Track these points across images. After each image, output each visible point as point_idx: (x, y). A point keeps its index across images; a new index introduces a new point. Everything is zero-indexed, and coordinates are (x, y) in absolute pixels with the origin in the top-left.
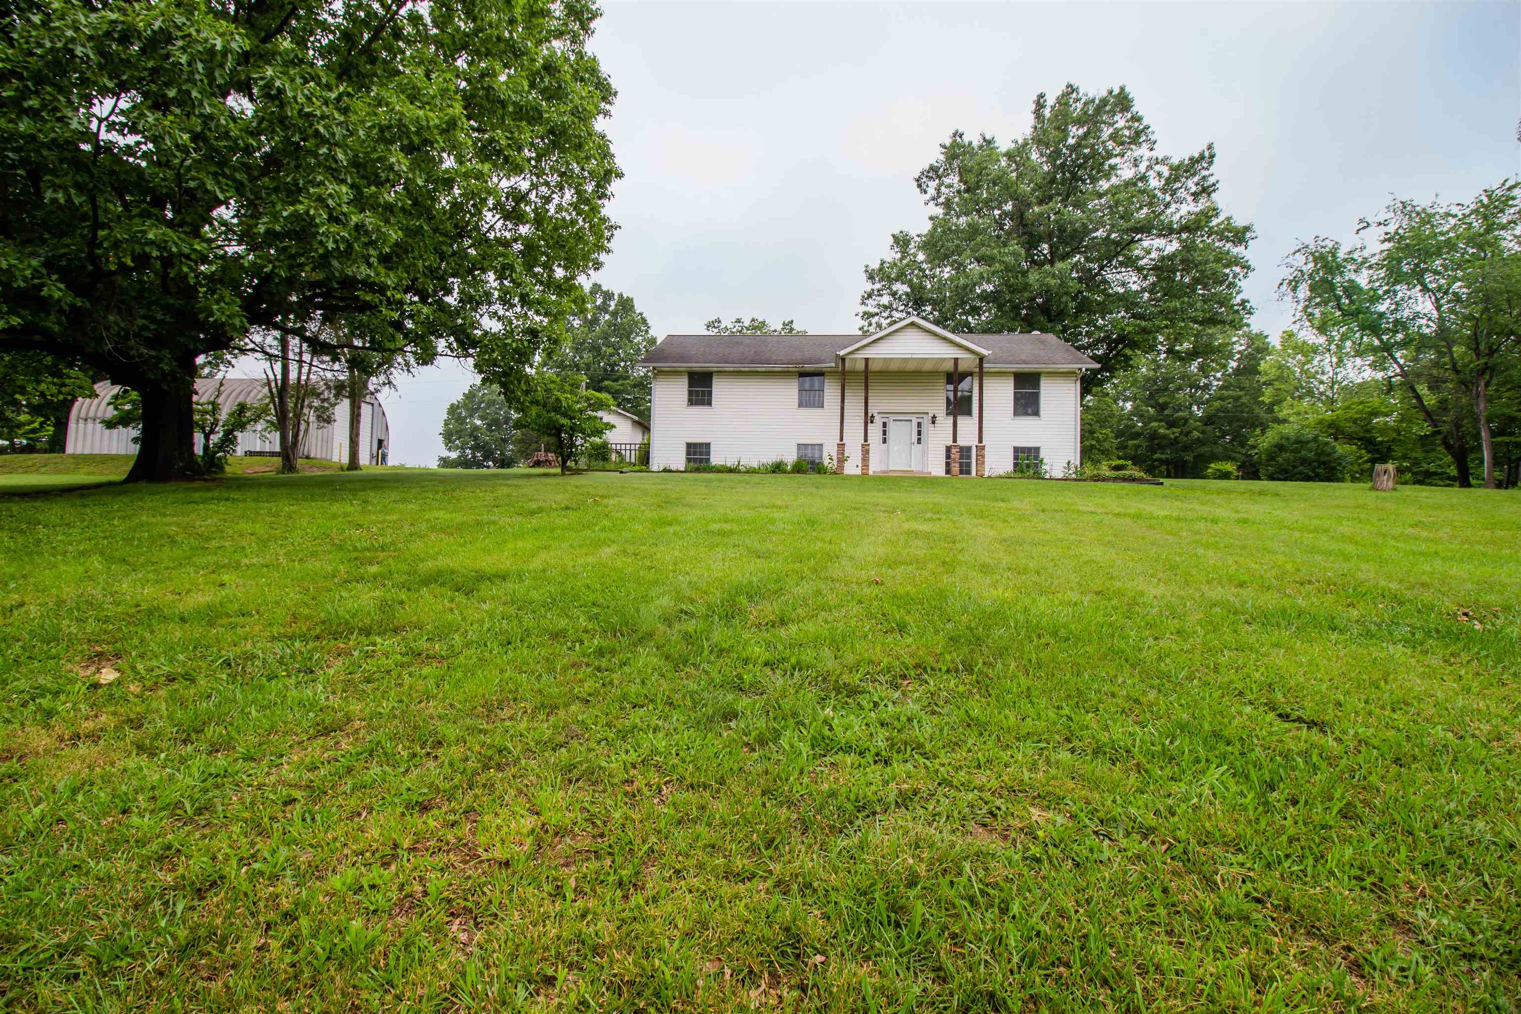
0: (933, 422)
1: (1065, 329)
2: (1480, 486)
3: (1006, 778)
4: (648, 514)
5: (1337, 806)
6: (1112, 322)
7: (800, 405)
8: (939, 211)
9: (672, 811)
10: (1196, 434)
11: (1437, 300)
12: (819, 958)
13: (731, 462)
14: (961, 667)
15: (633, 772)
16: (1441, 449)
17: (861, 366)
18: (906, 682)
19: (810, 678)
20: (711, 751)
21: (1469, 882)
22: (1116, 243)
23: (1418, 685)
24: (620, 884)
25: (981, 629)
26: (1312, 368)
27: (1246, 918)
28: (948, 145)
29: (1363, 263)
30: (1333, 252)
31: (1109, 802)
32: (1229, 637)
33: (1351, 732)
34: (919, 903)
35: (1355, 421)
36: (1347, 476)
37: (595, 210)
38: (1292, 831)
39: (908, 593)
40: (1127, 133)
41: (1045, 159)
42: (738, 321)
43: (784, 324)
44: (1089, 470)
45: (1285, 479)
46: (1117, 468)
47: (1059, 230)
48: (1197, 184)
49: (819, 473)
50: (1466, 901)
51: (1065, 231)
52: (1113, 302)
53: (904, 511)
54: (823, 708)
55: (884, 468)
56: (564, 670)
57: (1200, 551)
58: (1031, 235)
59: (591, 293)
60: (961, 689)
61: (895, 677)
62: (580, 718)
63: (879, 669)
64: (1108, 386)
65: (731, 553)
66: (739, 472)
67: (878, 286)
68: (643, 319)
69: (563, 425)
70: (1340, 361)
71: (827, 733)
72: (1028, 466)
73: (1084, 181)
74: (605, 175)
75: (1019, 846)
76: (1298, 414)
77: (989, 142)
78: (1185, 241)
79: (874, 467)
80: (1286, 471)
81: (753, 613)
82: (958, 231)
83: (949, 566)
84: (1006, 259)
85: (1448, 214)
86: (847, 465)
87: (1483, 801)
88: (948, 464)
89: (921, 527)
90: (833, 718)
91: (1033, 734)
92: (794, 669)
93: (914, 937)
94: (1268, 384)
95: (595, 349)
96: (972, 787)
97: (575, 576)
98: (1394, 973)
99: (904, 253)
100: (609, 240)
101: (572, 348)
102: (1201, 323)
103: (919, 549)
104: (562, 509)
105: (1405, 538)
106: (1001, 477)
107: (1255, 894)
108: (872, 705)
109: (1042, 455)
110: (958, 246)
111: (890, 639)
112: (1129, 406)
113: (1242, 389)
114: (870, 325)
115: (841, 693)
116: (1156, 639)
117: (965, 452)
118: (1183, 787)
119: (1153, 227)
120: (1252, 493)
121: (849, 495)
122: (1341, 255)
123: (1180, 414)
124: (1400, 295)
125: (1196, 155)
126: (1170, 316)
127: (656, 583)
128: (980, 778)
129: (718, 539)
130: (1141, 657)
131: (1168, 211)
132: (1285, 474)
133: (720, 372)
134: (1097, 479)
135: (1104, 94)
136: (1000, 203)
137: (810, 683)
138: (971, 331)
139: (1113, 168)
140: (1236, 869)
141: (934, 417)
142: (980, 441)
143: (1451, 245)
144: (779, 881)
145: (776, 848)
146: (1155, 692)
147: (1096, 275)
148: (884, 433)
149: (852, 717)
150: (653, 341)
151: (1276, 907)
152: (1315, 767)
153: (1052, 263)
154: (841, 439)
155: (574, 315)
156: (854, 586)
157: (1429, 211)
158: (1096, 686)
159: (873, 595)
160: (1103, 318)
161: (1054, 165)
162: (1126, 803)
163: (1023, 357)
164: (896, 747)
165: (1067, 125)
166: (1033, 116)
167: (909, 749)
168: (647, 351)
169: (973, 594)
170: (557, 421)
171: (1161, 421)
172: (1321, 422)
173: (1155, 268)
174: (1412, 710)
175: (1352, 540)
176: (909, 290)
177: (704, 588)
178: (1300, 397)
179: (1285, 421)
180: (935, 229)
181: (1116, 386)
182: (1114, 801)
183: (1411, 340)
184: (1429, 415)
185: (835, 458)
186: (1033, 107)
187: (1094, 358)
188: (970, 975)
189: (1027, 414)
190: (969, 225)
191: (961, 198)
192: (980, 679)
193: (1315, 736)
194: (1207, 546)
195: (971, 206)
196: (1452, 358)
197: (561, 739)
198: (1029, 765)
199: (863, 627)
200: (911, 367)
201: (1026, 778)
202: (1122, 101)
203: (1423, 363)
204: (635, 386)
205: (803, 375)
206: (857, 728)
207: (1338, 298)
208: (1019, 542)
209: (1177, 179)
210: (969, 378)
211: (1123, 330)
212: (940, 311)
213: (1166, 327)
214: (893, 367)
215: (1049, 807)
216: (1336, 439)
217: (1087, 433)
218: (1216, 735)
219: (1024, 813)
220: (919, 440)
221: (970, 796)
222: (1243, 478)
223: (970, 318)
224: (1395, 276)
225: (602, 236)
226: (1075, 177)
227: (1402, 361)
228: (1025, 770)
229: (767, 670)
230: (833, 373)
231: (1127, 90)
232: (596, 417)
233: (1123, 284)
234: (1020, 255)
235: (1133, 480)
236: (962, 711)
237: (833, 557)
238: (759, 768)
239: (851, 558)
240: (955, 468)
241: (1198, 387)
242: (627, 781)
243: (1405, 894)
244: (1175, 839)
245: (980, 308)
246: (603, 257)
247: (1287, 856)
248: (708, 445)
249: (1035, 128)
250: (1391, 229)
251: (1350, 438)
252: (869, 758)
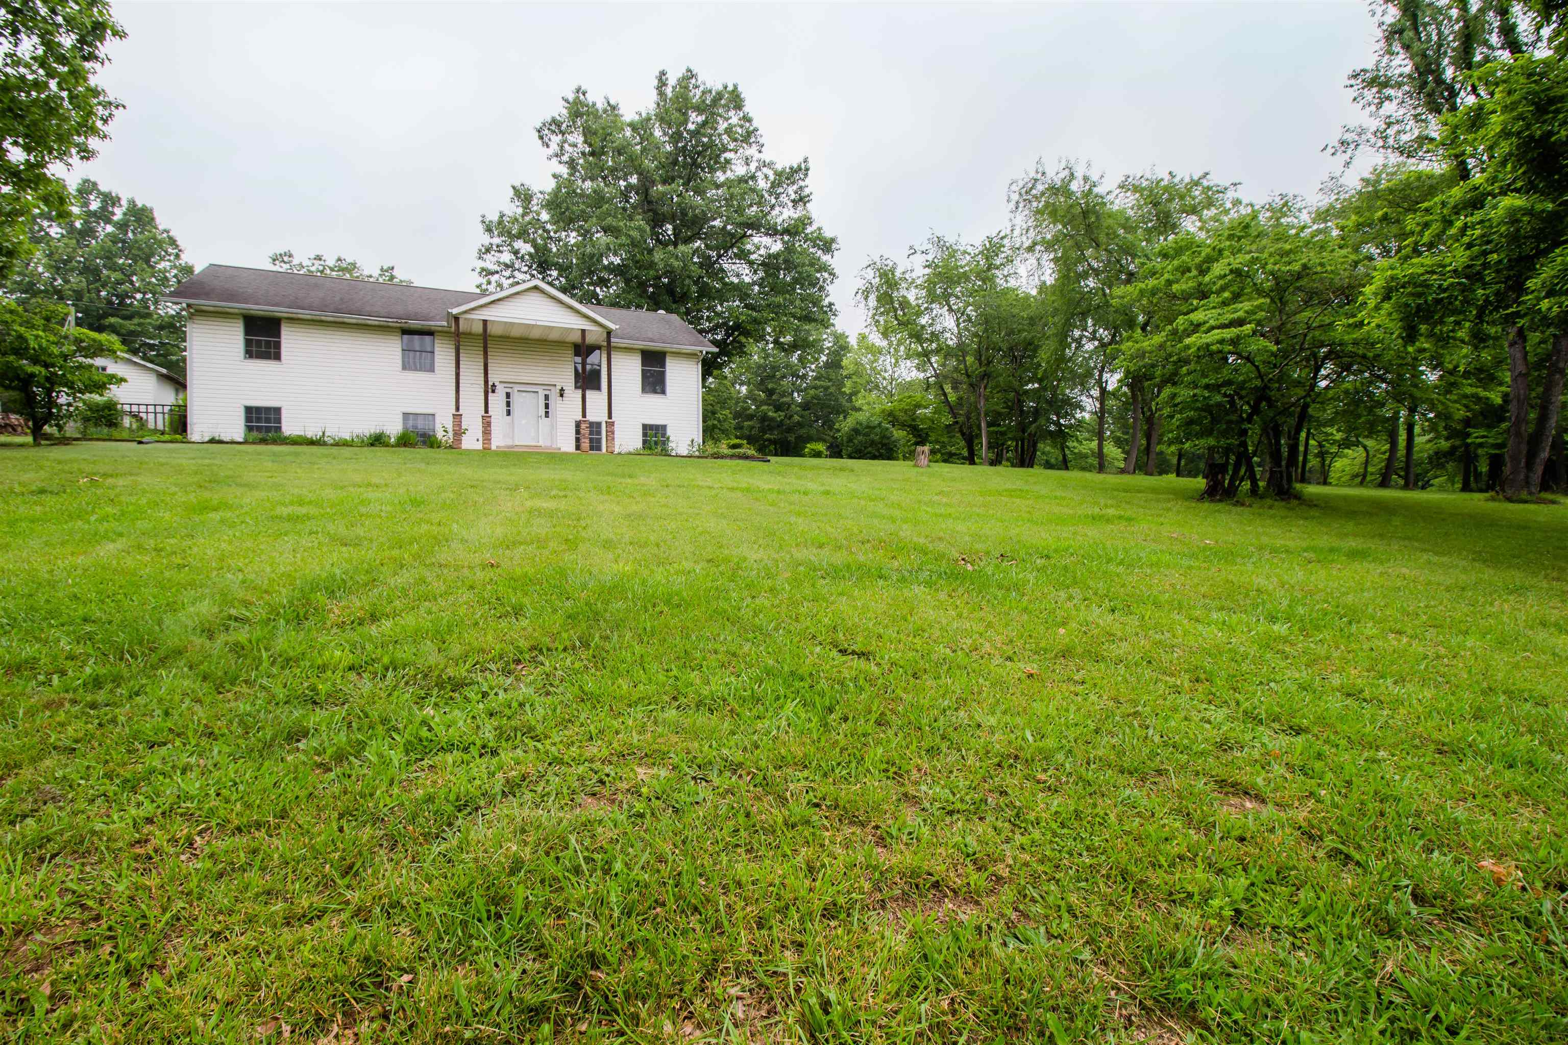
0: (562, 395)
1: (688, 312)
2: (981, 464)
3: (615, 745)
4: (181, 498)
5: (874, 717)
6: (730, 309)
7: (404, 368)
8: (564, 171)
9: (209, 864)
10: (796, 418)
11: (958, 319)
12: (406, 978)
13: (312, 432)
14: (578, 643)
15: (147, 829)
16: (958, 435)
17: (478, 328)
18: (520, 667)
19: (406, 678)
20: (269, 781)
21: (954, 757)
22: (732, 235)
23: (931, 614)
24: (127, 972)
25: (599, 604)
26: (879, 365)
27: (807, 822)
28: (571, 100)
29: (912, 283)
30: (893, 271)
31: (707, 747)
32: (808, 591)
33: (887, 657)
34: (521, 888)
35: (906, 411)
36: (900, 456)
37: (77, 75)
38: (843, 743)
39: (526, 575)
40: (740, 131)
41: (667, 138)
42: (319, 258)
43: (382, 270)
44: (710, 448)
45: (859, 458)
46: (734, 447)
47: (682, 213)
48: (796, 193)
49: (432, 447)
50: (951, 772)
51: (686, 215)
52: (729, 290)
53: (527, 488)
54: (421, 708)
55: (510, 443)
56: (31, 713)
57: (793, 519)
58: (655, 213)
59: (80, 191)
60: (577, 665)
61: (508, 664)
62: (59, 774)
63: (490, 656)
64: (726, 370)
65: (305, 542)
66: (325, 444)
67: (497, 241)
68: (170, 238)
69: (32, 375)
70: (897, 362)
71: (424, 733)
72: (656, 443)
73: (703, 169)
74: (94, 29)
75: (625, 806)
76: (869, 404)
77: (614, 108)
78: (787, 243)
79: (497, 442)
80: (860, 451)
81: (336, 611)
82: (582, 195)
83: (571, 544)
84: (631, 233)
85: (965, 252)
86: (465, 438)
87: (964, 696)
88: (578, 440)
89: (545, 505)
90: (433, 717)
91: (643, 698)
92: (387, 669)
93: (515, 924)
94: (849, 377)
95: (89, 270)
96: (582, 759)
97: (52, 585)
98: (905, 838)
99: (527, 210)
100: (105, 121)
101: (48, 267)
102: (799, 319)
103: (540, 528)
104: (32, 493)
105: (930, 503)
106: (630, 454)
107: (815, 801)
108: (480, 695)
109: (669, 432)
110: (583, 211)
111: (503, 624)
112: (744, 389)
113: (830, 380)
114: (489, 283)
115: (444, 688)
116: (753, 597)
117: (595, 427)
118: (767, 722)
119: (761, 225)
120: (835, 469)
121: (468, 472)
122: (898, 274)
123: (785, 399)
124: (935, 312)
125: (795, 166)
126: (775, 309)
127: (192, 584)
128: (592, 750)
129: (287, 526)
130: (740, 615)
131: (774, 213)
132: (859, 454)
133: (292, 320)
134: (717, 456)
135: (721, 88)
136: (626, 175)
137: (407, 683)
138: (599, 303)
139: (728, 161)
140: (803, 783)
141: (562, 390)
142: (610, 416)
143: (966, 277)
144: (359, 909)
145: (356, 874)
146: (750, 644)
147: (715, 263)
148: (508, 404)
149: (456, 712)
150: (188, 270)
151: (828, 807)
152: (862, 689)
153: (675, 245)
154: (458, 409)
155: (50, 219)
156: (466, 571)
157: (955, 247)
158: (701, 646)
159: (487, 579)
160: (721, 305)
161: (676, 147)
162: (721, 746)
163: (650, 335)
164: (505, 736)
165: (687, 109)
166: (655, 92)
167: (519, 734)
168: (179, 282)
169: (595, 570)
170: (20, 367)
171: (769, 405)
172: (883, 411)
173: (763, 264)
174: (926, 635)
175: (900, 507)
176: (532, 251)
177: (265, 587)
178: (870, 391)
179: (860, 409)
180: (559, 188)
181: (732, 371)
182: (710, 746)
183: (942, 349)
184: (952, 410)
185: (450, 429)
186: (656, 82)
187: (715, 343)
188: (571, 942)
189: (655, 392)
190: (595, 191)
191: (586, 161)
192: (596, 653)
193: (862, 664)
194: (799, 514)
195: (596, 171)
196: (966, 366)
197: (27, 807)
198: (639, 728)
199: (473, 614)
200: (535, 334)
201: (635, 741)
202: (736, 100)
203: (948, 368)
204: (161, 328)
205: (406, 332)
206: (461, 723)
207: (895, 310)
208: (641, 516)
209: (779, 185)
210: (598, 352)
211: (737, 318)
212: (566, 278)
213: (773, 319)
214: (515, 333)
215: (654, 764)
216: (894, 426)
217: (709, 414)
218: (792, 673)
219: (632, 775)
220: (547, 414)
221: (581, 769)
222: (831, 457)
223: (598, 290)
224: (932, 297)
225: (90, 113)
226: (694, 164)
227: (935, 366)
228: (634, 734)
229: (352, 676)
230: (445, 333)
231: (740, 89)
232: (91, 366)
233: (738, 275)
234: (645, 231)
235: (746, 457)
236: (577, 687)
237: (439, 541)
238: (336, 789)
239: (464, 541)
240: (585, 444)
241: (798, 377)
242: (139, 842)
243: (915, 775)
244: (758, 769)
245: (609, 280)
246: (93, 143)
247: (839, 764)
248: (278, 410)
249: (658, 105)
250: (930, 257)
251: (903, 426)
252: (474, 751)
